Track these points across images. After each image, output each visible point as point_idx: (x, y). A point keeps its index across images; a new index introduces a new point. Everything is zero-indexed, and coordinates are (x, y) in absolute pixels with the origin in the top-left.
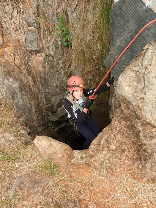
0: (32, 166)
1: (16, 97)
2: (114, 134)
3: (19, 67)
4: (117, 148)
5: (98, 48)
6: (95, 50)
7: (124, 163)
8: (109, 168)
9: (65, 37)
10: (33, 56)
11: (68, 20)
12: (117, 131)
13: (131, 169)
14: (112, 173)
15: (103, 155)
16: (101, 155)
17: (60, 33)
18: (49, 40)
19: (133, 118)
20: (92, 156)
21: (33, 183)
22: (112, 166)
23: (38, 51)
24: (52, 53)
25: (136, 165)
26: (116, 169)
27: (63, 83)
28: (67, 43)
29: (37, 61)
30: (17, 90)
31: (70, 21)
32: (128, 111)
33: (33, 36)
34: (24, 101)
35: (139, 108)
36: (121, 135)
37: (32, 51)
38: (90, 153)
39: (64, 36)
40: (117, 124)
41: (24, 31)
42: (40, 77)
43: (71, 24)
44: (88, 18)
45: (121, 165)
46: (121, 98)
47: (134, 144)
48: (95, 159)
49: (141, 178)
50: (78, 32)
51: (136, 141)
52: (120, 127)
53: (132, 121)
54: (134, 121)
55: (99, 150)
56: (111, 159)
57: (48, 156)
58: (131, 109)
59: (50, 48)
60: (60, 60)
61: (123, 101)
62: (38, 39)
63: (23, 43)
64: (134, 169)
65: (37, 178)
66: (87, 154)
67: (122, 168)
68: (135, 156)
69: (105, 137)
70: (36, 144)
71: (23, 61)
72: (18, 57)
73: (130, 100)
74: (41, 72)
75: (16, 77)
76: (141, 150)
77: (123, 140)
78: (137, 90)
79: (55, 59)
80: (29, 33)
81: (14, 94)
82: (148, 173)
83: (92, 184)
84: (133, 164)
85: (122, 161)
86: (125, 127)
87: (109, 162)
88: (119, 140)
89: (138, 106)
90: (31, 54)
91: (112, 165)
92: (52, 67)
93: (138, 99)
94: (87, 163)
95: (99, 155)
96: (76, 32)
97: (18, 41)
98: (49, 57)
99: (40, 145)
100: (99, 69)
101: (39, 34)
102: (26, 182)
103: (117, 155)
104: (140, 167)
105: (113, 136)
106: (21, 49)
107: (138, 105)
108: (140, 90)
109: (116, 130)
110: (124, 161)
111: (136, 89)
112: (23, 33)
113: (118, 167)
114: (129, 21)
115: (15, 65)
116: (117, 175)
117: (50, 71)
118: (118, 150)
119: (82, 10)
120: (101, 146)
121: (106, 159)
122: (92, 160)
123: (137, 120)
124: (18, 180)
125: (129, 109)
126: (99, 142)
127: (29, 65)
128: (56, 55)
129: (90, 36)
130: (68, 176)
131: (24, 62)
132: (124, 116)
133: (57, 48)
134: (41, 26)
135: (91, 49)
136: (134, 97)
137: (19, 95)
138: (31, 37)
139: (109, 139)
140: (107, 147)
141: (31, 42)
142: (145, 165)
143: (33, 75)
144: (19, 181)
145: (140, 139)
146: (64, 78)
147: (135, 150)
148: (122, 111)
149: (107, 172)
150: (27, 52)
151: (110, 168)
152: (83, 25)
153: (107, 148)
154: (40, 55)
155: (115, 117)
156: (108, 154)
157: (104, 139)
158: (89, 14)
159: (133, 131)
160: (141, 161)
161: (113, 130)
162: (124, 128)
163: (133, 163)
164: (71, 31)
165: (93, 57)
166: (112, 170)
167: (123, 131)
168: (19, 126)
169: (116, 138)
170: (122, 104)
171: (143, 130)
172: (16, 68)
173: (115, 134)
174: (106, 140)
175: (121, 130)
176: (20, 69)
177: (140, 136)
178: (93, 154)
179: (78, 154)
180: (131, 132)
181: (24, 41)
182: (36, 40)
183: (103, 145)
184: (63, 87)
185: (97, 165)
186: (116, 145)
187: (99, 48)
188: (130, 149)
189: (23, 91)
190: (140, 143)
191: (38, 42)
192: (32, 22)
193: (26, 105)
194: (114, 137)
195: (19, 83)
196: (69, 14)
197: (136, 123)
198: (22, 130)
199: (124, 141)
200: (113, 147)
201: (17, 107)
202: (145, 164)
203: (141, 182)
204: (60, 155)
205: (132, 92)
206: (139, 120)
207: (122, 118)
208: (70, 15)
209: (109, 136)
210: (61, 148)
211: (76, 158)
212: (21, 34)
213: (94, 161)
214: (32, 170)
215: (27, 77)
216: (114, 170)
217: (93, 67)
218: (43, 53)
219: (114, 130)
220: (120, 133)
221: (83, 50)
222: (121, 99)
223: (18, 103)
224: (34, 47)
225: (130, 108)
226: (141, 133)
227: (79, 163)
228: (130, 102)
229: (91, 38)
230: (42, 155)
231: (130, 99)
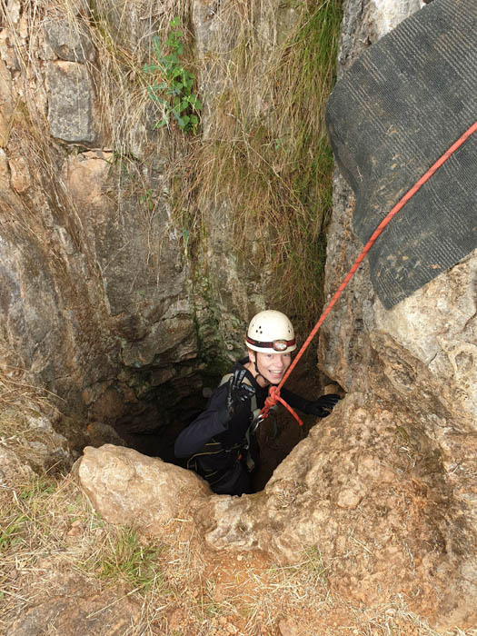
0: (72, 560)
1: (13, 300)
2: (352, 451)
3: (23, 194)
4: (360, 502)
5: (291, 140)
6: (280, 148)
7: (385, 554)
8: (335, 569)
9: (181, 101)
10: (72, 158)
11: (193, 41)
12: (362, 443)
13: (408, 578)
14: (345, 589)
15: (315, 526)
16: (309, 525)
17: (165, 85)
18: (127, 107)
19: (420, 409)
20: (277, 527)
21: (75, 627)
22: (344, 564)
23: (90, 143)
24: (137, 151)
25: (426, 564)
26: (360, 577)
27: (172, 247)
28: (187, 118)
29: (87, 173)
30: (18, 276)
31: (200, 45)
32: (408, 386)
33: (75, 92)
34: (39, 307)
35: (452, 386)
36: (376, 458)
37: (70, 143)
38: (271, 514)
39: (181, 97)
40: (364, 419)
41: (43, 75)
42: (95, 228)
43: (201, 56)
44: (260, 39)
45: (374, 561)
46: (388, 343)
47: (421, 491)
48: (286, 535)
49: (444, 610)
50: (226, 83)
51: (428, 484)
52: (372, 430)
53: (419, 416)
54: (426, 418)
55: (299, 505)
56: (342, 540)
57: (126, 519)
58: (421, 384)
59: (131, 132)
60: (161, 173)
61: (395, 353)
62: (89, 102)
63: (39, 113)
64: (421, 578)
65: (87, 606)
66: (261, 515)
67: (379, 575)
68: (422, 535)
69: (321, 461)
70: (85, 480)
71: (38, 176)
72: (22, 159)
73: (422, 358)
74: (98, 211)
75: (16, 230)
76: (447, 516)
77: (381, 476)
78: (447, 325)
79: (146, 170)
80: (59, 82)
81: (8, 288)
82: (467, 597)
83: (278, 628)
84: (417, 560)
85: (380, 547)
86: (389, 429)
87: (335, 548)
88: (368, 476)
89: (449, 381)
90: (64, 152)
91: (343, 560)
92: (136, 196)
93: (452, 356)
94: (259, 550)
95: (302, 526)
96: (217, 82)
97: (22, 105)
98: (125, 162)
99: (99, 482)
100: (290, 211)
101: (95, 86)
102: (51, 627)
103: (362, 524)
104: (441, 572)
105: (348, 459)
106: (30, 135)
107: (448, 375)
108: (460, 325)
109: (359, 439)
110: (384, 547)
111: (446, 321)
112: (40, 80)
113: (364, 570)
114: (462, 106)
115: (11, 187)
116: (362, 596)
117: (126, 207)
118: (365, 506)
119: (243, 13)
120: (309, 493)
121: (325, 540)
122: (277, 540)
123: (435, 416)
124: (23, 622)
125: (412, 380)
126: (300, 477)
127: (58, 187)
128: (151, 157)
129: (266, 100)
130: (196, 594)
131: (43, 179)
132: (387, 395)
133: (153, 133)
134: (101, 58)
135: (269, 145)
136: (436, 347)
137: (26, 290)
138: (66, 96)
139: (335, 468)
140: (328, 497)
141: (67, 111)
142: (457, 569)
143: (71, 221)
144: (25, 627)
145: (443, 482)
146: (176, 231)
147: (421, 512)
148: (384, 380)
149: (329, 584)
150: (51, 145)
151: (338, 570)
152: (244, 62)
153: (328, 501)
154: (94, 154)
155: (356, 393)
156: (331, 521)
157: (316, 468)
158: (264, 26)
159: (415, 443)
160: (445, 552)
161: (350, 439)
162: (387, 434)
163: (416, 556)
164: (204, 78)
165: (272, 170)
166: (346, 579)
167: (382, 444)
168: (23, 402)
169: (360, 467)
170: (386, 363)
171: (453, 451)
172: (12, 197)
173: (354, 454)
174: (324, 472)
175: (376, 440)
176: (29, 200)
177: (441, 469)
178: (278, 518)
179: (227, 511)
180: (408, 449)
181: (42, 108)
182: (83, 108)
183: (315, 490)
184: (169, 261)
185: (293, 559)
186: (358, 492)
187: (294, 142)
188: (403, 506)
189: (37, 274)
190: (445, 498)
191: (89, 112)
192: (73, 44)
193: (48, 321)
194: (353, 464)
195: (24, 248)
196: (197, 20)
197: (432, 426)
198: (36, 415)
199: (388, 477)
200: (348, 498)
201: (18, 331)
202: (458, 564)
203: (441, 624)
204: (164, 515)
205: (431, 329)
206: (444, 420)
207: (378, 397)
208: (200, 24)
209: (337, 461)
210: (170, 489)
211: (223, 527)
212: (32, 85)
213: (283, 542)
214: (71, 575)
215: (51, 228)
216: (354, 579)
217: (271, 203)
218: (105, 149)
219: (353, 440)
220: (370, 449)
221: (240, 145)
222: (387, 347)
223: (22, 316)
224: (77, 129)
225: (418, 379)
226: (446, 460)
227: (231, 548)
228: (418, 360)
229: (267, 107)
230: (107, 518)
231: (420, 354)
